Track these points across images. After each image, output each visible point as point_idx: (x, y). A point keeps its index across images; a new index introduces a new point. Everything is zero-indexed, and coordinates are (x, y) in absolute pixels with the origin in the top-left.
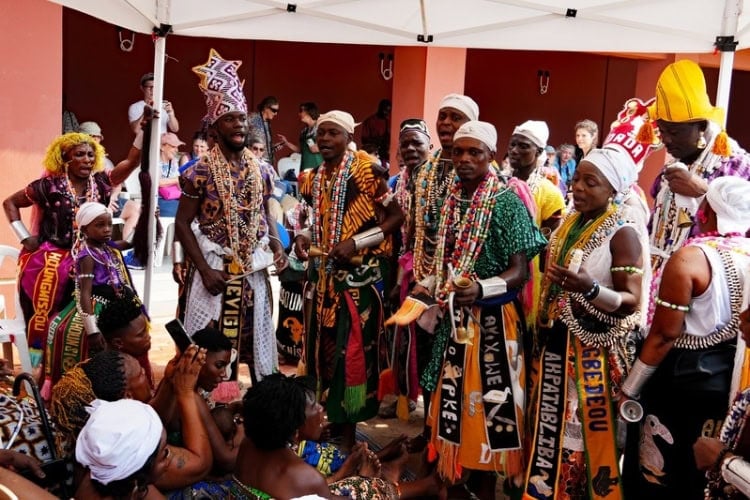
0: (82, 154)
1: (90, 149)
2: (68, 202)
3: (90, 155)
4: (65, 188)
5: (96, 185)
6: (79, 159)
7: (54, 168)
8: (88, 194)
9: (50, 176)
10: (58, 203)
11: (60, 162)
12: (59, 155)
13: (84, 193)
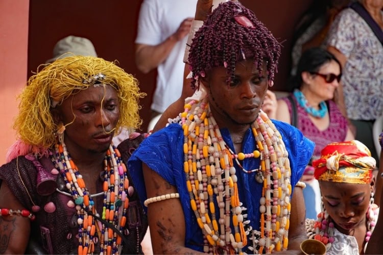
0: (93, 106)
1: (107, 95)
2: (70, 203)
3: (108, 106)
4: (63, 174)
5: (123, 168)
6: (87, 118)
7: (38, 137)
8: (107, 184)
9: (30, 152)
10: (51, 205)
11: (49, 124)
12: (45, 111)
13: (99, 185)
